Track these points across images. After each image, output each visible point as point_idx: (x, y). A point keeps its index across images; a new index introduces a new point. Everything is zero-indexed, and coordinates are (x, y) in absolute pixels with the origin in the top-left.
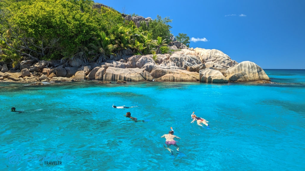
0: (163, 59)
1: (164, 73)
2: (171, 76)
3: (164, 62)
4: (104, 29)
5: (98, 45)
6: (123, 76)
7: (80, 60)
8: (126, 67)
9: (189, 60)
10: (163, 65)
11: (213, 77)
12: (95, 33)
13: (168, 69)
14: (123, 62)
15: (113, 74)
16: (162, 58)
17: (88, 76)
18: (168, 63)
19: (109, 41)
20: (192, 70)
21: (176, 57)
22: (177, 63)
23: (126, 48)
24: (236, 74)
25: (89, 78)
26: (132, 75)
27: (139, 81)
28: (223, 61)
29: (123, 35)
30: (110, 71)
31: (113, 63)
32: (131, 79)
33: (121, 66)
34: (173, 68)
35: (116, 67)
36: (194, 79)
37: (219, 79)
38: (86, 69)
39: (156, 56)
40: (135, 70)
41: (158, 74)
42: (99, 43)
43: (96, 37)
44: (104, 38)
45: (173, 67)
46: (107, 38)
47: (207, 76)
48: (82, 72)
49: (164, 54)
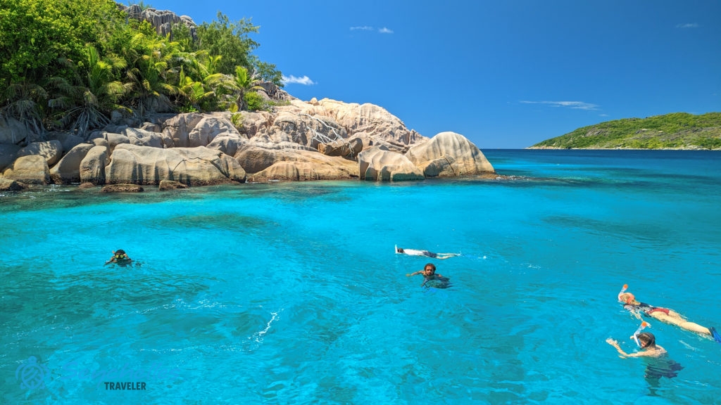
0: (258, 123)
1: (269, 160)
2: (290, 168)
3: (263, 132)
4: (87, 37)
5: (75, 83)
6: (166, 168)
7: (20, 125)
8: (165, 146)
9: (319, 128)
10: (260, 139)
11: (392, 168)
12: (65, 47)
13: (275, 148)
14: (153, 129)
15: (135, 164)
16: (253, 120)
17: (54, 170)
18: (272, 134)
19: (110, 71)
20: (332, 152)
21: (290, 120)
22: (293, 134)
23: (156, 93)
24: (435, 162)
25: (59, 175)
26: (190, 167)
27: (213, 182)
28: (390, 130)
29: (146, 57)
30: (126, 157)
31: (125, 134)
32: (188, 177)
33: (150, 141)
34: (288, 147)
35: (135, 144)
36: (345, 174)
37: (407, 173)
38: (47, 150)
39: (238, 115)
40: (197, 154)
41: (256, 163)
42: (77, 76)
43: (68, 57)
44: (93, 62)
45: (287, 143)
46: (102, 65)
47: (379, 168)
48: (38, 159)
49: (254, 110)
